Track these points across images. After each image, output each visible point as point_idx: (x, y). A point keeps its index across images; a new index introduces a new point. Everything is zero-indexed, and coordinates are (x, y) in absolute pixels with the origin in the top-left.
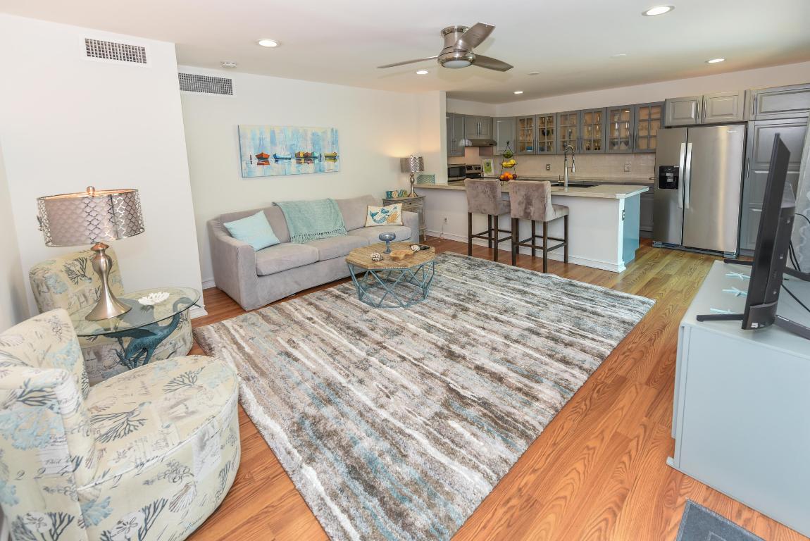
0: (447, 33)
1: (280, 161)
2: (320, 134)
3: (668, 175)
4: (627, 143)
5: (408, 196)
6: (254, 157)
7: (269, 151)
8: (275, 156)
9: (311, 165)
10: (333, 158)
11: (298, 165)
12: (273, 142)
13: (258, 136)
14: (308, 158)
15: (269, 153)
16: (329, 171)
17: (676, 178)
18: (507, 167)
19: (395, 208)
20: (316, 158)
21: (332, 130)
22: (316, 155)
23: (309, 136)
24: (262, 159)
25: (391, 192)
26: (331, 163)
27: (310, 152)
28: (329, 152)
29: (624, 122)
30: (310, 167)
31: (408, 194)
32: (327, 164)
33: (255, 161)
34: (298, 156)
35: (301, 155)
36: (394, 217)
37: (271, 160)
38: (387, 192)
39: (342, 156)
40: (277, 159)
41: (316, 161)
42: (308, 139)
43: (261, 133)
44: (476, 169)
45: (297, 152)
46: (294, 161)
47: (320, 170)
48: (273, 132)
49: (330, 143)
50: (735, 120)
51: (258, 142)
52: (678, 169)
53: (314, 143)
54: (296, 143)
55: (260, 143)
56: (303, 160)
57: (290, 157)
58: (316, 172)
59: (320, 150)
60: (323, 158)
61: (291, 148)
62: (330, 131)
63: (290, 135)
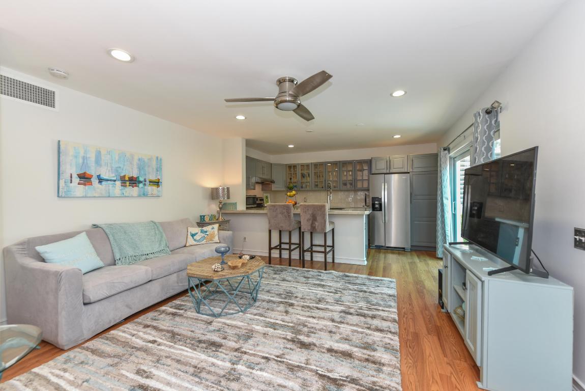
0: (281, 82)
1: (104, 183)
2: (146, 160)
3: (376, 202)
4: (351, 184)
5: (217, 220)
6: (75, 176)
7: (92, 171)
8: (99, 176)
9: (136, 188)
10: (157, 183)
11: (123, 187)
12: (98, 161)
13: (82, 154)
14: (134, 181)
15: (93, 174)
16: (153, 196)
17: (380, 205)
18: (290, 196)
19: (213, 228)
20: (140, 182)
21: (157, 158)
22: (141, 179)
23: (136, 162)
24: (85, 178)
25: (204, 216)
26: (155, 188)
27: (135, 176)
28: (153, 177)
29: (349, 171)
30: (135, 191)
31: (217, 218)
33: (76, 180)
34: (123, 180)
35: (127, 179)
36: (212, 236)
37: (95, 181)
39: (165, 182)
41: (141, 185)
42: (135, 163)
43: (85, 152)
44: (260, 200)
45: (122, 175)
46: (118, 183)
47: (144, 194)
48: (98, 154)
49: (155, 170)
50: (404, 171)
51: (81, 161)
52: (381, 199)
53: (140, 168)
54: (122, 166)
55: (83, 163)
56: (128, 183)
57: (115, 179)
58: (139, 196)
59: (145, 175)
60: (147, 183)
61: (117, 171)
62: (155, 159)
63: (117, 158)
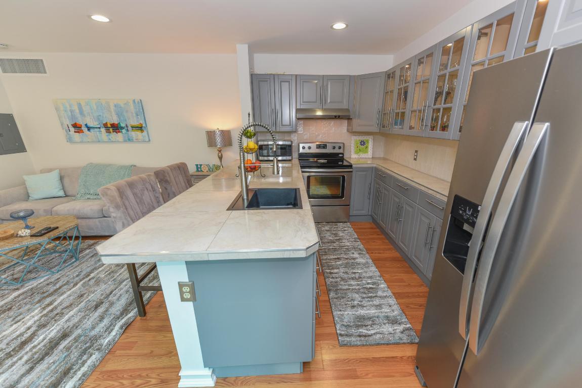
1: (92, 131)
2: (122, 106)
6: (70, 126)
7: (80, 121)
8: (86, 125)
9: (120, 134)
10: (140, 128)
11: (108, 134)
12: (81, 112)
13: (68, 108)
14: (116, 128)
15: (81, 123)
16: (138, 141)
20: (122, 128)
21: (134, 101)
22: (123, 125)
23: (112, 108)
24: (77, 127)
25: (201, 165)
26: (139, 133)
27: (116, 123)
28: (135, 123)
30: (119, 136)
32: (135, 134)
33: (72, 129)
34: (105, 125)
35: (109, 126)
37: (84, 129)
38: (197, 165)
39: (151, 127)
40: (89, 129)
41: (124, 131)
42: (112, 110)
43: (70, 106)
45: (104, 123)
46: (103, 130)
47: (129, 140)
48: (80, 106)
49: (134, 115)
51: (70, 113)
53: (119, 115)
54: (101, 114)
55: (72, 115)
56: (111, 130)
57: (99, 126)
58: (125, 141)
59: (126, 120)
60: (130, 128)
61: (99, 119)
62: (131, 102)
63: (95, 107)
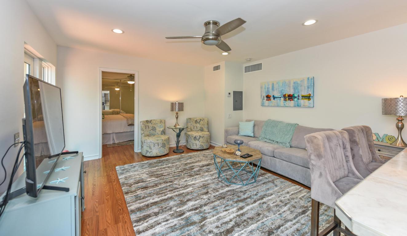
1: (276, 99)
2: (299, 82)
6: (265, 97)
7: (271, 94)
8: (273, 96)
9: (292, 102)
10: (308, 97)
11: (285, 101)
12: (273, 89)
13: (267, 87)
14: (291, 97)
16: (305, 107)
20: (295, 97)
21: (308, 78)
22: (296, 95)
23: (292, 84)
24: (268, 97)
26: (306, 101)
27: (292, 94)
28: (305, 94)
30: (292, 103)
32: (303, 101)
33: (266, 99)
35: (287, 96)
37: (272, 98)
39: (318, 98)
40: (274, 98)
41: (296, 99)
42: (291, 86)
43: (268, 85)
45: (284, 94)
46: (282, 99)
47: (298, 105)
48: (273, 84)
49: (306, 88)
53: (295, 89)
54: (284, 89)
55: (268, 90)
56: (287, 99)
57: (280, 96)
58: (295, 106)
59: (299, 92)
60: (300, 97)
61: (281, 92)
62: (306, 80)
63: (281, 85)
